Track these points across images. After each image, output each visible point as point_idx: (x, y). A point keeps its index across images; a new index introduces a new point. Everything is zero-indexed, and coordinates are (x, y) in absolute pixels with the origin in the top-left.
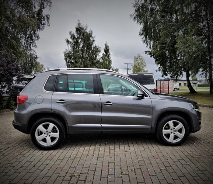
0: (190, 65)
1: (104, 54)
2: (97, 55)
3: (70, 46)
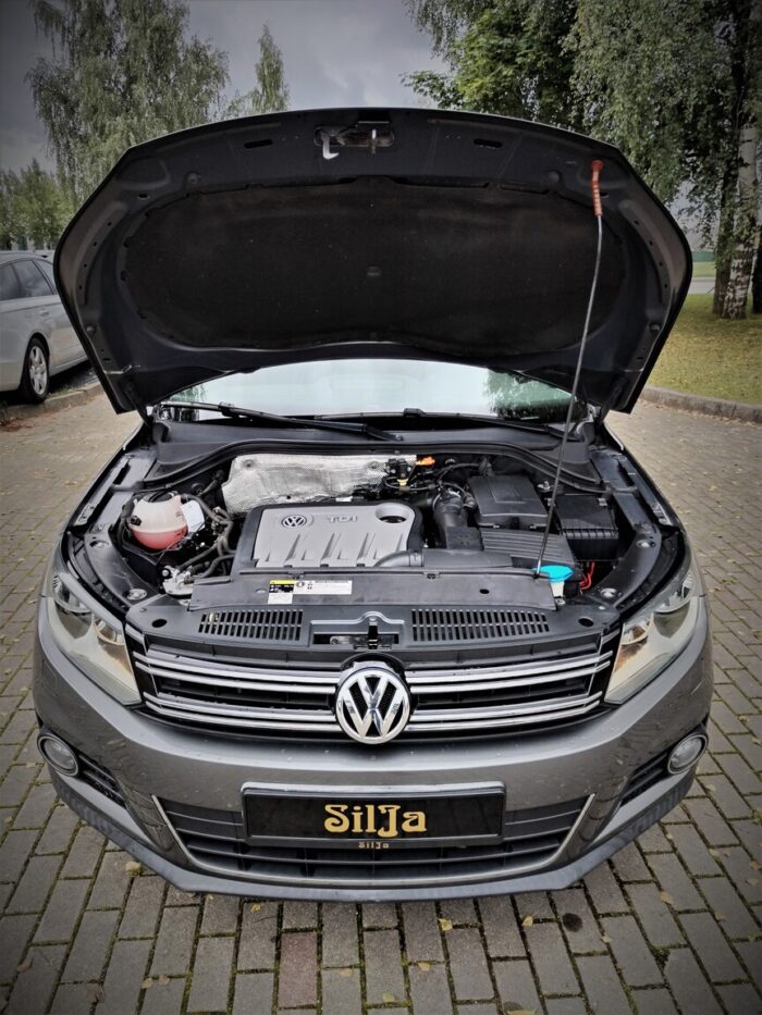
2: (210, 93)
3: (58, 37)
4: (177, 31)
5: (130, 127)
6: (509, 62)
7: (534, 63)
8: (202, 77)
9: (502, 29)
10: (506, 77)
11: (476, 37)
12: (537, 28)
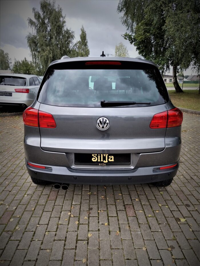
0: (180, 55)
1: (80, 41)
2: (70, 41)
3: (34, 28)
4: (63, 27)
5: (50, 49)
6: (148, 32)
7: (155, 33)
8: (68, 37)
9: (147, 24)
10: (148, 36)
11: (140, 27)
12: (156, 24)
